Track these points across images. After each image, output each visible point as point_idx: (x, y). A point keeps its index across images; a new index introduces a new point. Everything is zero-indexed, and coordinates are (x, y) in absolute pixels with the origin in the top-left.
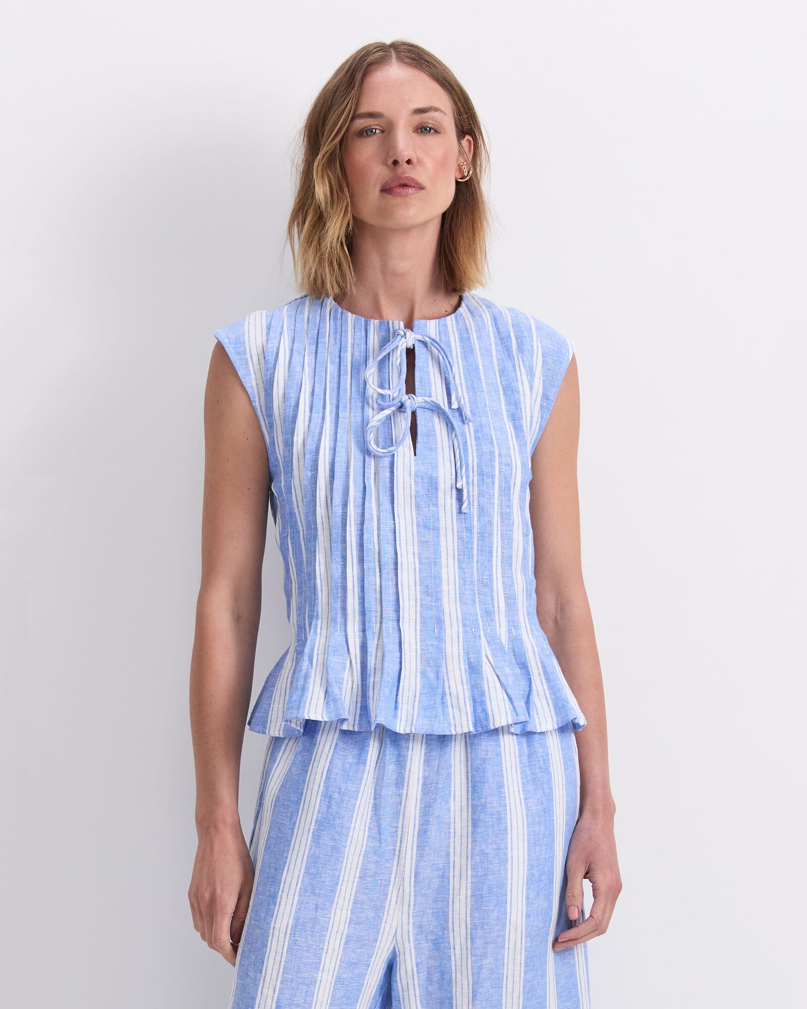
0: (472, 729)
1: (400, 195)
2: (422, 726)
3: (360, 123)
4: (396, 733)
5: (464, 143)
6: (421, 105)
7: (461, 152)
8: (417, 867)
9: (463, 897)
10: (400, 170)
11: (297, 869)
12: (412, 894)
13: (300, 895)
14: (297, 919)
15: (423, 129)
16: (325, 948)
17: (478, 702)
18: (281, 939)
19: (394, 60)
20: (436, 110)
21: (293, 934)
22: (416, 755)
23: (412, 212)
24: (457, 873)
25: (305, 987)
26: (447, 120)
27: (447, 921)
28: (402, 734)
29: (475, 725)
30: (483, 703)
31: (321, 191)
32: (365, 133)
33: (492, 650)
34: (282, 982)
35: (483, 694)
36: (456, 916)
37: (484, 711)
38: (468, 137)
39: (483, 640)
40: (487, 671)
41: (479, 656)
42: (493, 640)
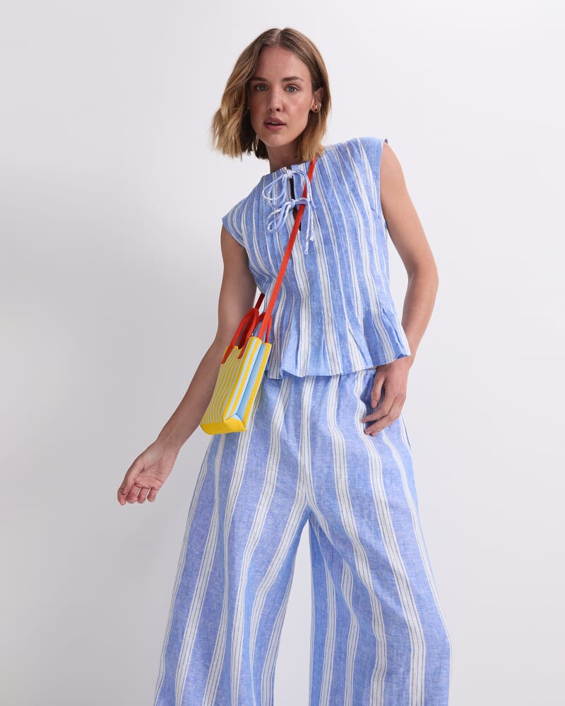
0: (342, 372)
2: (312, 372)
4: (297, 377)
8: (312, 459)
9: (343, 480)
11: (246, 438)
12: (311, 475)
13: (248, 455)
14: (247, 469)
15: (290, 88)
16: (263, 490)
17: (346, 357)
18: (239, 480)
21: (245, 478)
22: (308, 390)
24: (338, 466)
25: (249, 512)
27: (335, 494)
28: (300, 378)
29: (343, 370)
30: (348, 357)
33: (352, 325)
34: (236, 506)
35: (348, 352)
36: (340, 492)
37: (349, 362)
39: (347, 320)
40: (350, 339)
41: (345, 330)
42: (353, 320)
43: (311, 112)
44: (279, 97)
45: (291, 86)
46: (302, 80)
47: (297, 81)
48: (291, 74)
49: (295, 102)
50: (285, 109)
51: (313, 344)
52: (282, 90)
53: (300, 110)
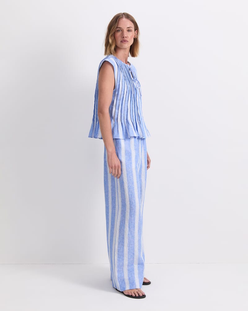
1: (124, 43)
3: (118, 29)
5: (136, 32)
6: (129, 27)
7: (135, 33)
10: (124, 39)
15: (129, 31)
19: (124, 18)
20: (131, 27)
23: (126, 45)
26: (133, 29)
31: (110, 41)
32: (118, 31)
38: (136, 30)
49: (130, 35)
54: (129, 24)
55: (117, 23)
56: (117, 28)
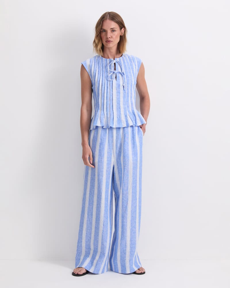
10: (108, 39)
17: (127, 122)
19: (108, 19)
22: (115, 131)
30: (128, 122)
33: (129, 113)
35: (128, 120)
37: (128, 123)
38: (123, 28)
39: (127, 111)
40: (128, 116)
41: (127, 114)
42: (129, 111)
43: (120, 36)
44: (109, 34)
45: (113, 30)
46: (116, 28)
47: (115, 29)
48: (112, 27)
49: (114, 35)
50: (112, 37)
51: (117, 117)
52: (110, 32)
53: (116, 37)
54: (114, 25)
55: (101, 25)
56: (101, 29)
